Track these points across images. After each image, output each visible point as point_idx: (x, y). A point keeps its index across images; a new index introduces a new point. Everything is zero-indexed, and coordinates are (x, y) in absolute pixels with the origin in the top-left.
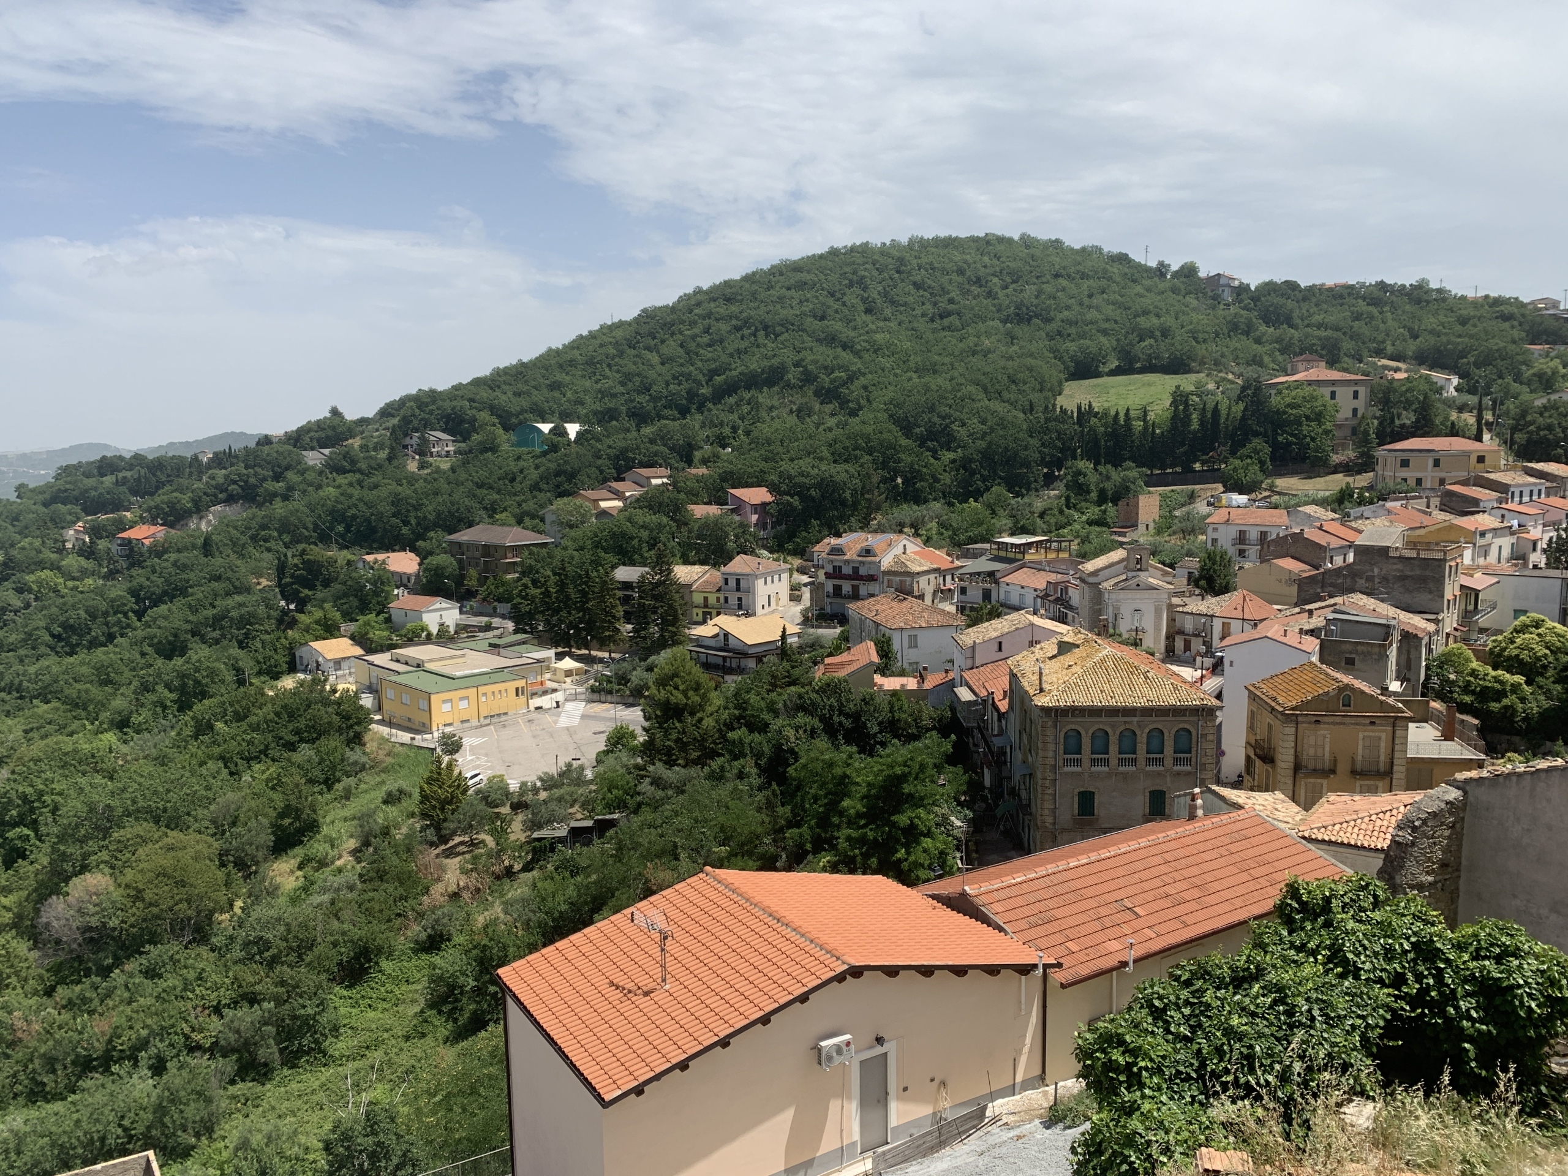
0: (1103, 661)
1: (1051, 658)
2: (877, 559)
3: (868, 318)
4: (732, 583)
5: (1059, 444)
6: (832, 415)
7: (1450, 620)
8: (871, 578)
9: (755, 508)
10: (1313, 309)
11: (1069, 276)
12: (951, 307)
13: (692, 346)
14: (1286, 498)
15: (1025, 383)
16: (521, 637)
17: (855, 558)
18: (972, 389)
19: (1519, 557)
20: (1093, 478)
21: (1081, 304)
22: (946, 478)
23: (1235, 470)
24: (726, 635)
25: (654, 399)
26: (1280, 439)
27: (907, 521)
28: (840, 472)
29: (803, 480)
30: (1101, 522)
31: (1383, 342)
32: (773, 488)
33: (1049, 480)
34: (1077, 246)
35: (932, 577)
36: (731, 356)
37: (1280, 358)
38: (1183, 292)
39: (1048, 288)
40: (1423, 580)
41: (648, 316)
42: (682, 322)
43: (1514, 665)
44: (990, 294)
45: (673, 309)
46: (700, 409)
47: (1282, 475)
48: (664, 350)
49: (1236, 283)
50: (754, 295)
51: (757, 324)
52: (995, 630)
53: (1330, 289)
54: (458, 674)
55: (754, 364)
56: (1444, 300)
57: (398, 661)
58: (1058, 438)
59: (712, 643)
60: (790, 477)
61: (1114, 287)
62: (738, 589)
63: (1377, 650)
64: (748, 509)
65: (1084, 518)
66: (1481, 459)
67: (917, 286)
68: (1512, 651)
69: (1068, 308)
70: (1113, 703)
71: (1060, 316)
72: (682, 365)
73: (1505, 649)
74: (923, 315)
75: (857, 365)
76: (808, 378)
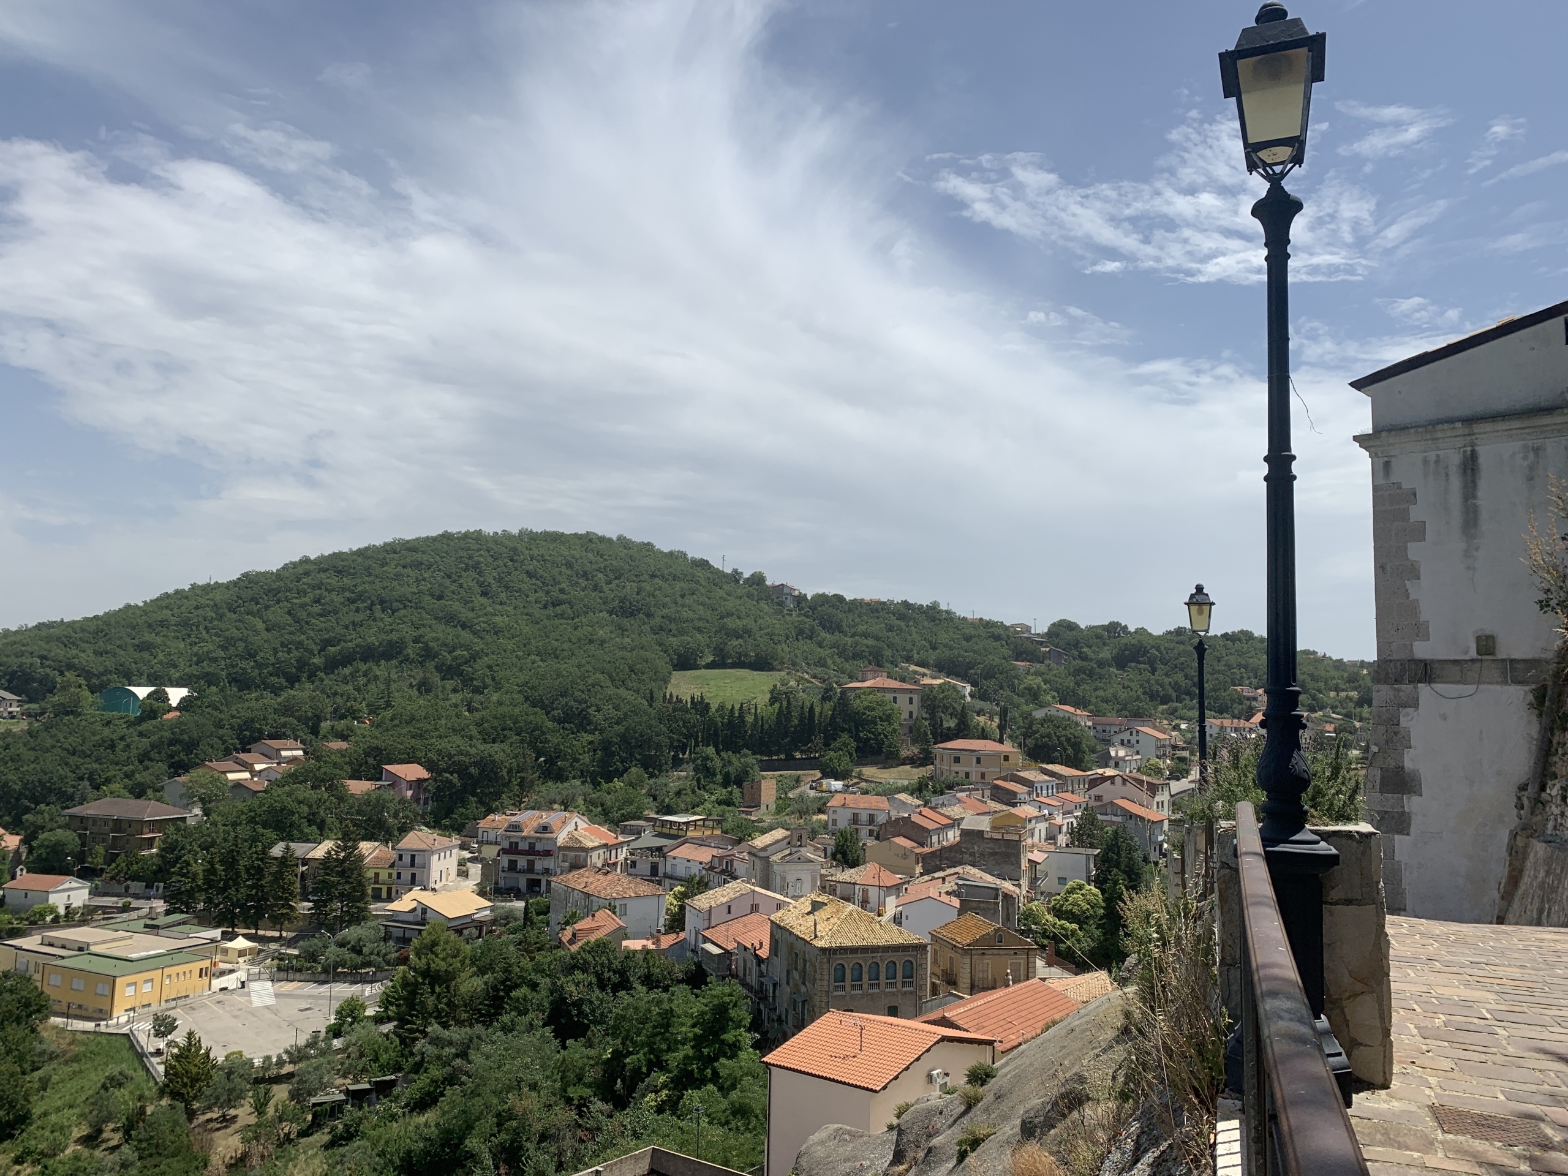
0: (851, 914)
1: (808, 914)
2: (554, 835)
3: (484, 600)
4: (407, 859)
5: (685, 731)
6: (455, 691)
7: (1024, 882)
8: (548, 853)
9: (411, 784)
10: (857, 620)
11: (663, 577)
12: (562, 597)
13: (303, 615)
14: (873, 785)
15: (643, 673)
16: (177, 917)
17: (532, 833)
18: (599, 676)
19: (1051, 838)
20: (718, 763)
21: (676, 603)
22: (586, 758)
23: (831, 759)
24: (425, 909)
25: (259, 666)
26: (862, 735)
27: (558, 798)
28: (498, 751)
29: (462, 758)
30: (728, 803)
31: (911, 650)
32: (430, 766)
33: (677, 763)
34: (666, 550)
35: (601, 851)
36: (347, 627)
37: (839, 661)
38: (756, 598)
39: (647, 586)
40: (1007, 855)
41: (248, 580)
42: (290, 590)
43: (1071, 917)
44: (596, 588)
45: (278, 575)
46: (311, 677)
47: (865, 765)
48: (270, 615)
49: (797, 593)
50: (367, 569)
51: (374, 599)
52: (723, 896)
53: (868, 604)
54: (134, 956)
55: (372, 637)
56: (952, 619)
57: (51, 945)
58: (684, 726)
59: (410, 918)
60: (450, 756)
61: (703, 591)
62: (413, 865)
63: (993, 906)
64: (404, 785)
65: (713, 798)
66: (1006, 758)
67: (530, 575)
68: (1067, 907)
69: (664, 606)
70: (865, 943)
71: (659, 613)
72: (291, 633)
73: (1062, 906)
74: (536, 602)
75: (479, 645)
76: (428, 654)
